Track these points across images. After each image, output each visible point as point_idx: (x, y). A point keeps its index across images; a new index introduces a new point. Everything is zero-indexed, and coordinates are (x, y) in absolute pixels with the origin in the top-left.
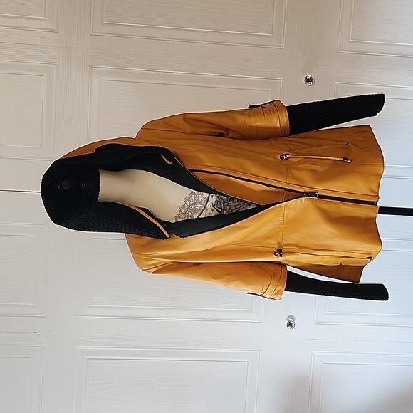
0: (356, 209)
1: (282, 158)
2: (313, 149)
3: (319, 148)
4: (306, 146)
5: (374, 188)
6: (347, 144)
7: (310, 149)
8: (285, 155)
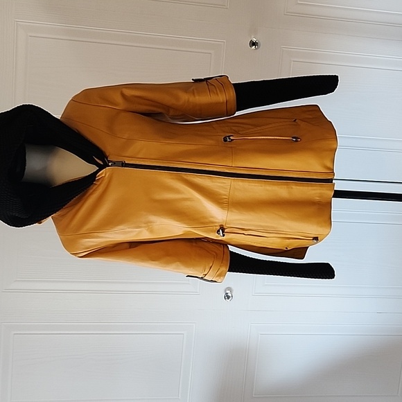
0: (310, 188)
1: (225, 140)
2: (259, 128)
3: (265, 127)
4: (250, 127)
5: (329, 164)
6: (295, 121)
7: (256, 129)
8: (229, 137)
